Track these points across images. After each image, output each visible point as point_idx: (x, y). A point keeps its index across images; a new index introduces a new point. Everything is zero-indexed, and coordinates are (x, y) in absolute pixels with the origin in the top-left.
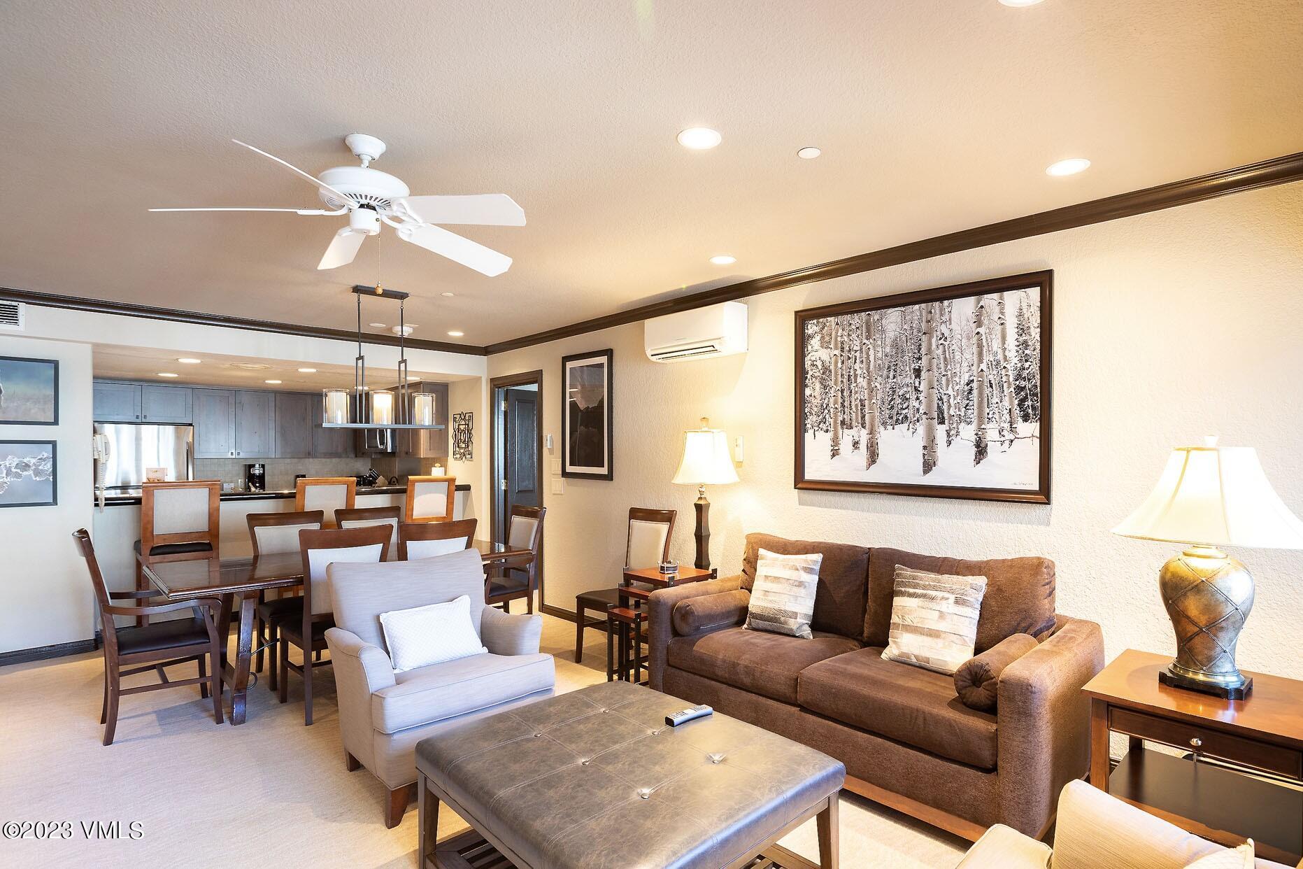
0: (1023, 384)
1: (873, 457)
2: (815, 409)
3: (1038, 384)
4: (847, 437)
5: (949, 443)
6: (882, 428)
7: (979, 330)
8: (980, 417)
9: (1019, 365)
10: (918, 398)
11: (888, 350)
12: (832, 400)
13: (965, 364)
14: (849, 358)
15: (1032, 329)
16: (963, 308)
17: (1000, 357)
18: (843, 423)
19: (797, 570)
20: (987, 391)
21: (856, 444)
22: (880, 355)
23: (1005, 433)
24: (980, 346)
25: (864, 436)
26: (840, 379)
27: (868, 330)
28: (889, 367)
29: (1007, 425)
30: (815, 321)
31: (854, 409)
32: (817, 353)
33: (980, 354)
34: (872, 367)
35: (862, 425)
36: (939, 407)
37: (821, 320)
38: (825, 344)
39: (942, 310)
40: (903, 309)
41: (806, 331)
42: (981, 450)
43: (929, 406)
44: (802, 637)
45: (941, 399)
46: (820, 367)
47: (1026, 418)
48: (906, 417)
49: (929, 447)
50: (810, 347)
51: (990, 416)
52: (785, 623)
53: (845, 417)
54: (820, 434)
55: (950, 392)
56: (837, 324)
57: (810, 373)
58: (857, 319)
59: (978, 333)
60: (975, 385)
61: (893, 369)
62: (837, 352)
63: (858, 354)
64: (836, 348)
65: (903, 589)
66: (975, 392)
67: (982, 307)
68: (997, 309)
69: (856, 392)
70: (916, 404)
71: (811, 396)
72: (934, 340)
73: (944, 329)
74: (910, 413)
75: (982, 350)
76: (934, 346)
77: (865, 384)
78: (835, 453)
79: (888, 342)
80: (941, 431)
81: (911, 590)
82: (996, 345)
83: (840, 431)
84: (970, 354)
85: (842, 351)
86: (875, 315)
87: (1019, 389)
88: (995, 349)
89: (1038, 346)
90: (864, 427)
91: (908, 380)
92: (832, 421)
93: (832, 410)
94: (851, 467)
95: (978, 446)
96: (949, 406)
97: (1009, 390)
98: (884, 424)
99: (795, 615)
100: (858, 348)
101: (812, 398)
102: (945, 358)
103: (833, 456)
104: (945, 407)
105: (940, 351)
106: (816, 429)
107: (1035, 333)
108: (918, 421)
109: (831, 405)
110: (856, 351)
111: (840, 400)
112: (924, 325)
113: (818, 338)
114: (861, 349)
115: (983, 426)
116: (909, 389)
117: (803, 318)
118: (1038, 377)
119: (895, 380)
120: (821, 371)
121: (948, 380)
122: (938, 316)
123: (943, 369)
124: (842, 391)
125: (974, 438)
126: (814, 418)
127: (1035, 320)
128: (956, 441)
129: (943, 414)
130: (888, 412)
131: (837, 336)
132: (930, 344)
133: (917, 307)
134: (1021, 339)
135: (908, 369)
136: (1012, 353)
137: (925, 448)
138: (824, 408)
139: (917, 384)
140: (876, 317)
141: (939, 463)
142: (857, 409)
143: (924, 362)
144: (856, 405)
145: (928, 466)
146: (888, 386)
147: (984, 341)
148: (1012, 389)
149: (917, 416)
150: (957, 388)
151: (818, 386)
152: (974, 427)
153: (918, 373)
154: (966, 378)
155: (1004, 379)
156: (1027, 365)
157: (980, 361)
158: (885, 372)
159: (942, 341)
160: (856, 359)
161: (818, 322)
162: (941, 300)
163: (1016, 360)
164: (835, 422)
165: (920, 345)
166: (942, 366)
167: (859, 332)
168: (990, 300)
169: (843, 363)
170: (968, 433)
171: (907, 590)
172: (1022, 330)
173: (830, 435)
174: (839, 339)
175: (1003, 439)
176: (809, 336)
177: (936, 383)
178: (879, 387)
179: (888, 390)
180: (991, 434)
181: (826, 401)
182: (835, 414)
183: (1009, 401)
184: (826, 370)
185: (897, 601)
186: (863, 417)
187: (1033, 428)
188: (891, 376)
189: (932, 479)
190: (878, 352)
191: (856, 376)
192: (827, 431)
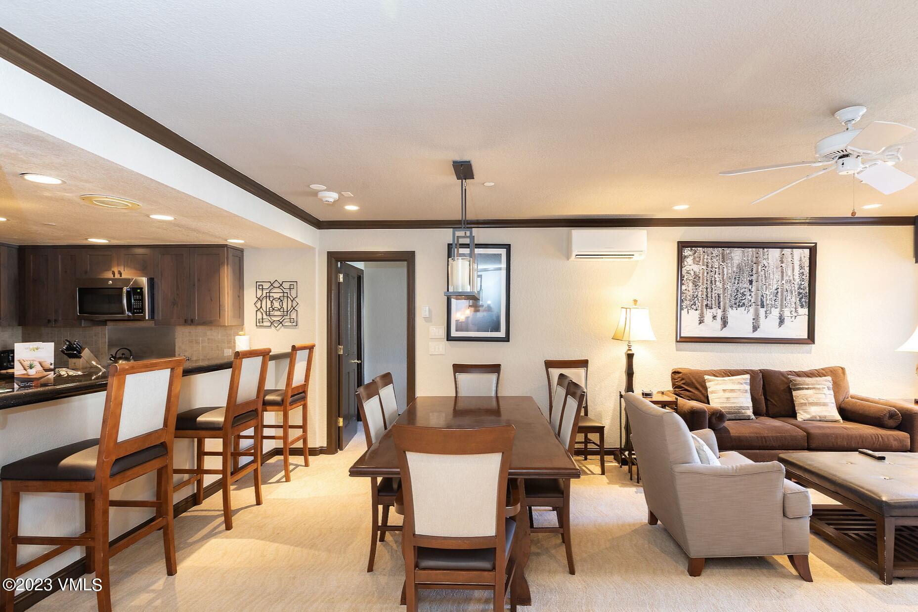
0: (801, 291)
1: (725, 323)
2: (689, 298)
3: (808, 292)
4: (708, 314)
5: (766, 317)
6: (730, 309)
7: (782, 265)
8: (782, 305)
9: (800, 283)
10: (750, 295)
11: (735, 269)
12: (700, 293)
13: (775, 280)
14: (712, 271)
15: (805, 267)
16: (775, 253)
17: (791, 278)
18: (707, 305)
19: (742, 384)
20: (785, 293)
21: (714, 317)
22: (730, 271)
23: (792, 313)
24: (782, 272)
25: (719, 313)
26: (705, 282)
27: (723, 258)
28: (735, 278)
29: (794, 309)
30: (689, 249)
31: (714, 299)
32: (690, 265)
33: (782, 276)
34: (725, 277)
35: (719, 307)
36: (761, 300)
37: (694, 248)
38: (696, 262)
39: (764, 253)
40: (743, 249)
41: (683, 253)
42: (782, 321)
43: (756, 299)
44: (752, 419)
45: (762, 296)
46: (693, 275)
47: (802, 306)
48: (744, 304)
49: (756, 319)
50: (685, 263)
51: (786, 305)
52: (745, 413)
53: (708, 302)
54: (692, 312)
55: (767, 293)
56: (704, 252)
57: (686, 277)
58: (716, 251)
59: (781, 266)
60: (779, 290)
61: (738, 279)
62: (704, 267)
63: (717, 270)
64: (703, 265)
66: (779, 294)
67: (783, 254)
68: (790, 256)
69: (715, 290)
70: (750, 298)
71: (686, 290)
72: (760, 267)
73: (765, 262)
74: (746, 302)
75: (783, 274)
76: (760, 270)
77: (721, 286)
78: (701, 322)
79: (735, 265)
80: (762, 311)
82: (790, 273)
83: (705, 310)
84: (778, 276)
85: (707, 266)
86: (727, 251)
87: (800, 293)
88: (789, 274)
89: (808, 275)
90: (720, 308)
91: (745, 286)
92: (700, 304)
93: (700, 299)
94: (712, 329)
95: (780, 319)
96: (767, 300)
97: (795, 294)
98: (731, 307)
99: (748, 408)
100: (717, 267)
101: (687, 292)
102: (765, 276)
103: (700, 323)
104: (765, 300)
105: (763, 273)
106: (689, 308)
107: (807, 269)
108: (750, 306)
109: (699, 296)
110: (716, 268)
111: (705, 294)
112: (754, 259)
113: (692, 258)
114: (719, 267)
115: (783, 310)
116: (746, 290)
117: (682, 245)
118: (807, 288)
119: (738, 285)
120: (693, 277)
121: (766, 287)
122: (761, 256)
123: (764, 282)
124: (707, 288)
125: (778, 315)
126: (688, 303)
127: (807, 264)
128: (770, 316)
129: (763, 303)
130: (734, 301)
131: (704, 259)
132: (758, 269)
133: (751, 249)
134: (801, 271)
135: (745, 280)
136: (797, 277)
137: (754, 319)
138: (695, 297)
139: (750, 288)
140: (728, 252)
141: (761, 326)
142: (716, 299)
143: (754, 278)
144: (715, 297)
145: (755, 328)
146: (734, 288)
147: (784, 270)
148: (796, 293)
149: (750, 303)
150: (771, 291)
151: (691, 284)
152: (778, 310)
153: (751, 282)
154: (775, 287)
155: (793, 288)
156: (803, 283)
157: (782, 279)
158: (733, 281)
159: (763, 268)
160: (716, 272)
161: (691, 249)
162: (763, 248)
163: (798, 280)
164: (702, 305)
165: (753, 269)
166: (764, 280)
167: (718, 258)
168: (787, 252)
169: (708, 273)
170: (775, 312)
172: (801, 267)
173: (698, 312)
174: (705, 260)
175: (792, 315)
176: (685, 257)
177: (760, 288)
178: (729, 288)
179: (734, 290)
180: (787, 313)
181: (696, 293)
182: (702, 301)
183: (793, 299)
184: (696, 276)
185: (794, 393)
186: (719, 303)
187: (805, 311)
188: (736, 283)
189: (757, 335)
190: (729, 270)
191: (715, 281)
192: (696, 310)
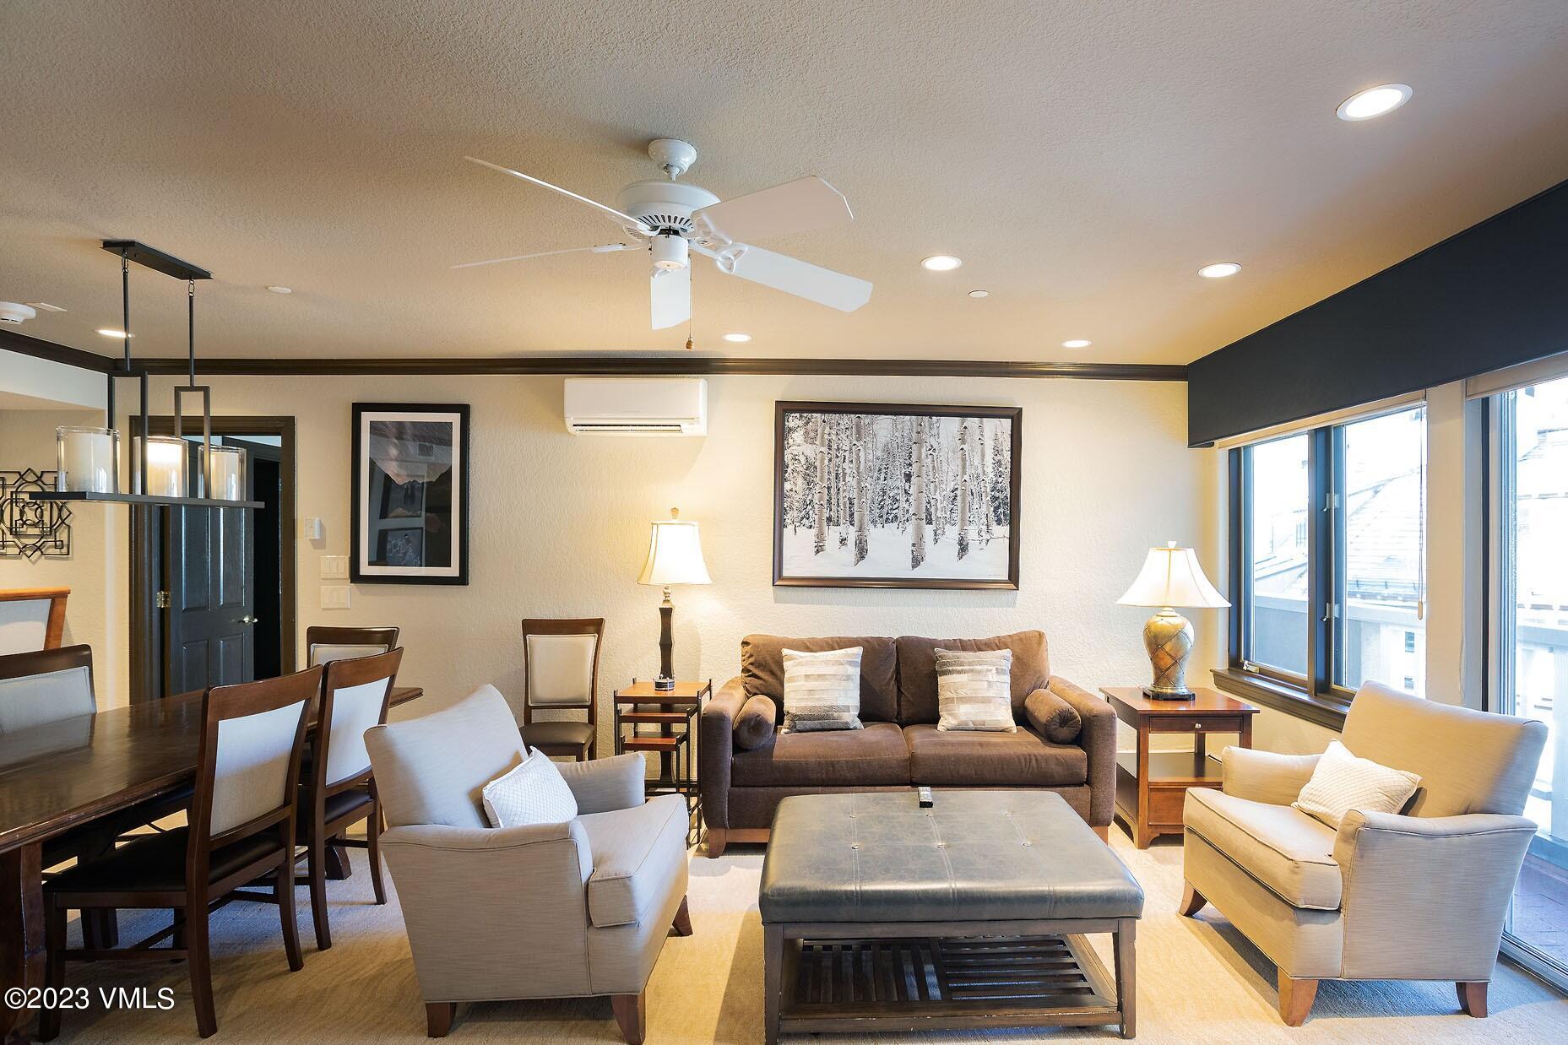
0: (997, 495)
1: (862, 552)
2: (797, 504)
3: (1009, 496)
4: (832, 534)
5: (936, 541)
6: (871, 526)
7: (962, 446)
8: (963, 520)
9: (994, 479)
10: (907, 500)
11: (879, 453)
12: (817, 496)
13: (951, 474)
14: (837, 457)
15: (1004, 451)
16: (950, 425)
17: (980, 471)
18: (829, 519)
20: (969, 498)
21: (843, 541)
22: (871, 457)
23: (983, 533)
24: (964, 460)
25: (852, 534)
26: (826, 476)
27: (858, 432)
28: (880, 470)
29: (984, 527)
30: (798, 415)
31: (842, 507)
32: (798, 444)
33: (964, 467)
34: (861, 468)
35: (851, 522)
36: (927, 510)
37: (805, 415)
38: (810, 439)
39: (931, 424)
40: (893, 417)
41: (786, 423)
42: (963, 548)
43: (918, 507)
44: (855, 728)
45: (929, 502)
46: (803, 462)
47: (999, 522)
48: (896, 517)
49: (918, 544)
50: (791, 441)
51: (971, 520)
52: (840, 717)
53: (832, 513)
54: (802, 530)
55: (937, 496)
56: (824, 421)
57: (791, 467)
58: (847, 420)
59: (962, 449)
60: (959, 492)
61: (884, 471)
62: (825, 449)
63: (847, 454)
64: (823, 445)
65: (950, 668)
66: (959, 498)
67: (965, 428)
68: (978, 431)
69: (845, 490)
70: (906, 506)
71: (791, 490)
72: (923, 450)
73: (932, 441)
74: (900, 513)
75: (965, 464)
76: (923, 456)
77: (854, 483)
78: (819, 549)
79: (880, 446)
80: (928, 531)
81: (959, 668)
82: (977, 461)
83: (826, 527)
84: (955, 466)
85: (830, 447)
86: (866, 419)
87: (995, 499)
88: (976, 464)
89: (1009, 465)
90: (853, 525)
91: (898, 484)
92: (816, 517)
93: (816, 506)
94: (840, 562)
95: (961, 544)
96: (937, 510)
97: (987, 499)
98: (874, 522)
99: (847, 709)
100: (848, 448)
101: (793, 494)
102: (934, 467)
103: (818, 552)
104: (933, 510)
105: (929, 460)
106: (798, 524)
107: (1007, 455)
108: (908, 521)
109: (816, 501)
110: (845, 451)
111: (826, 497)
112: (914, 435)
113: (802, 432)
114: (851, 449)
115: (965, 528)
116: (900, 491)
117: (784, 409)
118: (1008, 490)
119: (886, 482)
120: (805, 467)
121: (936, 486)
122: (927, 429)
123: (931, 477)
124: (829, 488)
125: (957, 537)
126: (795, 513)
127: (1007, 445)
128: (942, 539)
129: (930, 515)
130: (878, 511)
131: (823, 434)
132: (920, 453)
133: (908, 417)
134: (997, 458)
135: (898, 473)
136: (989, 469)
137: (914, 545)
138: (807, 504)
139: (907, 488)
140: (867, 421)
141: (926, 558)
142: (845, 507)
143: (914, 469)
144: (845, 503)
145: (916, 562)
146: (879, 487)
147: (967, 456)
148: (989, 498)
149: (907, 516)
150: (944, 493)
151: (800, 481)
152: (956, 529)
153: (908, 477)
154: (951, 486)
155: (983, 490)
156: (1000, 480)
157: (964, 473)
158: (876, 474)
159: (931, 452)
160: (845, 458)
161: (801, 416)
162: (930, 415)
163: (992, 475)
164: (820, 519)
165: (911, 453)
166: (931, 473)
167: (848, 433)
168: (972, 422)
169: (830, 460)
170: (952, 533)
171: (955, 668)
172: (997, 452)
173: (814, 531)
174: (826, 436)
175: (981, 538)
176: (790, 429)
177: (925, 488)
178: (869, 487)
179: (878, 490)
180: (972, 534)
181: (810, 497)
182: (821, 511)
183: (985, 508)
184: (810, 466)
185: (941, 680)
186: (852, 515)
187: (1004, 530)
188: (882, 478)
189: (920, 573)
190: (870, 454)
191: (845, 474)
192: (811, 527)
